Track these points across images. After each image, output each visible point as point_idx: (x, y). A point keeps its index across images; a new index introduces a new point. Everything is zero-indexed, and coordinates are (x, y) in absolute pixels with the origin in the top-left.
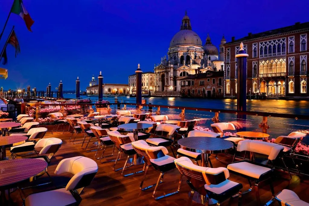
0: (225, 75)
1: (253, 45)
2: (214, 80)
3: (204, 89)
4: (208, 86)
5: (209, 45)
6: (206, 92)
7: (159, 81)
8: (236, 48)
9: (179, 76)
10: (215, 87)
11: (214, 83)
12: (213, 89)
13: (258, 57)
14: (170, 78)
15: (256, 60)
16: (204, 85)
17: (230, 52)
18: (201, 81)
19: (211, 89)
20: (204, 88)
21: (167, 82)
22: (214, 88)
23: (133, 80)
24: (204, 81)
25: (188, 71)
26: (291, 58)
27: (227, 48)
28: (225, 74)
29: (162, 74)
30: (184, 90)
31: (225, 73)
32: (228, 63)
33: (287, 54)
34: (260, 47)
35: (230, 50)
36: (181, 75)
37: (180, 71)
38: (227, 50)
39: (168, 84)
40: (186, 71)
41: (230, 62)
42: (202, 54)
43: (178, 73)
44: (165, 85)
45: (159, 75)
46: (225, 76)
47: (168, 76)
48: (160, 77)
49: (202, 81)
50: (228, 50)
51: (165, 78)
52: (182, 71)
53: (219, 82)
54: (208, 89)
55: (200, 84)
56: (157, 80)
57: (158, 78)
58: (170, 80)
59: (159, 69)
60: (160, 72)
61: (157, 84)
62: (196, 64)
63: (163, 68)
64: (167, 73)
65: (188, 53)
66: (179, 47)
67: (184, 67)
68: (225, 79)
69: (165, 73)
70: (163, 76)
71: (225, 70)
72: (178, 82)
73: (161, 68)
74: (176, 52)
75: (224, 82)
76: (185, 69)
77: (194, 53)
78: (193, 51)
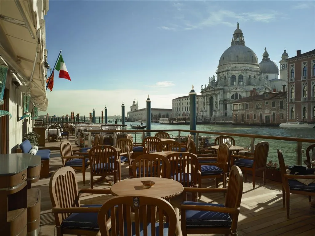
0: (289, 96)
2: (274, 103)
3: (261, 114)
4: (267, 110)
5: (266, 62)
6: (264, 118)
7: (207, 105)
8: (302, 64)
9: (230, 98)
11: (274, 106)
12: (272, 114)
14: (219, 101)
16: (261, 109)
17: (294, 69)
18: (257, 105)
19: (270, 113)
20: (262, 112)
21: (216, 106)
22: (274, 113)
23: (177, 104)
24: (261, 104)
25: (240, 93)
27: (290, 65)
28: (287, 95)
29: (210, 96)
30: (236, 115)
31: (289, 94)
32: (292, 83)
35: (294, 66)
36: (232, 97)
37: (231, 93)
38: (290, 67)
39: (217, 108)
40: (239, 93)
41: (294, 81)
42: (258, 73)
43: (229, 96)
44: (214, 109)
45: (207, 98)
46: (287, 97)
47: (217, 99)
48: (208, 101)
49: (259, 105)
50: (292, 66)
51: (214, 101)
52: (232, 93)
53: (280, 105)
54: (266, 114)
55: (256, 108)
56: (205, 104)
57: (206, 102)
58: (220, 104)
59: (206, 91)
60: (208, 95)
61: (205, 108)
62: (251, 84)
63: (211, 90)
64: (216, 95)
65: (241, 73)
66: (230, 65)
67: (236, 89)
68: (288, 101)
69: (214, 96)
70: (211, 99)
71: (289, 91)
72: (229, 106)
73: (208, 90)
74: (226, 71)
75: (287, 105)
76: (237, 90)
77: (248, 71)
78: (247, 70)
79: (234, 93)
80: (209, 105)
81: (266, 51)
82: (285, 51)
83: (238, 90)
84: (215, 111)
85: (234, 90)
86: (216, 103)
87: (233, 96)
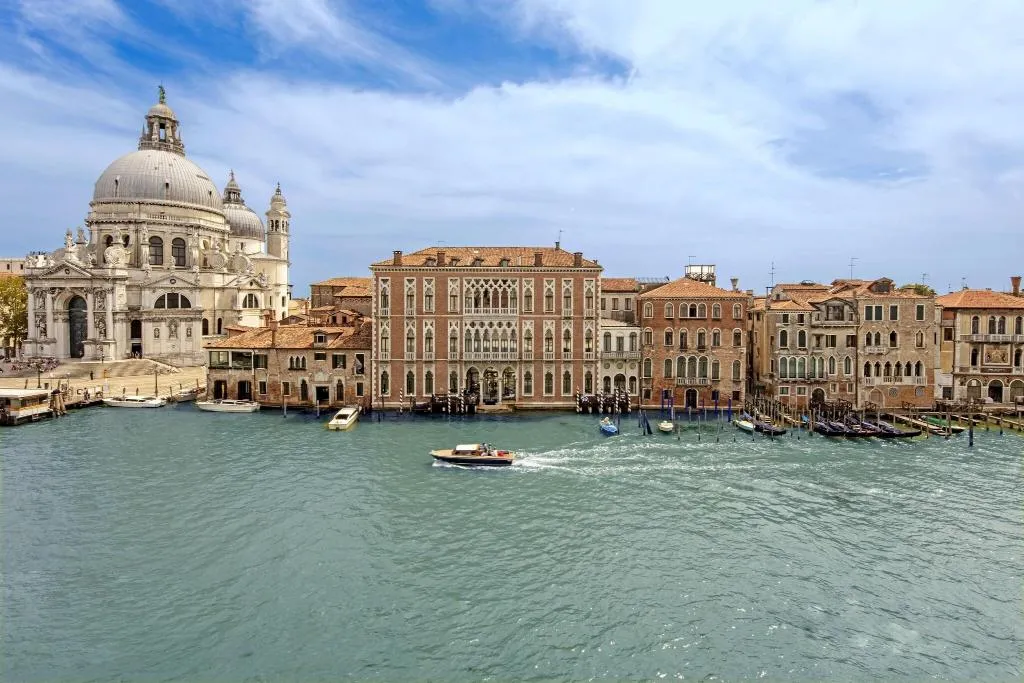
0: (377, 346)
1: (450, 283)
2: (338, 358)
3: (304, 382)
4: (321, 374)
6: (312, 392)
7: (55, 320)
8: (406, 283)
9: (153, 306)
10: (343, 379)
12: (336, 382)
13: (461, 310)
14: (114, 314)
15: (457, 318)
16: (304, 369)
18: (292, 359)
19: (330, 382)
20: (307, 379)
21: (97, 326)
22: (339, 381)
24: (304, 359)
25: (186, 293)
26: (528, 322)
27: (380, 278)
28: (374, 344)
29: (68, 295)
31: (377, 341)
32: (385, 318)
33: (521, 313)
34: (465, 290)
35: (389, 283)
36: (160, 303)
37: (154, 292)
38: (381, 282)
39: (104, 333)
40: (181, 293)
41: (388, 316)
42: (226, 237)
43: (149, 300)
44: (90, 337)
45: (53, 299)
46: (374, 349)
47: (102, 307)
48: (60, 306)
49: (298, 359)
50: (385, 281)
51: (90, 311)
52: (160, 293)
54: (320, 382)
55: (289, 367)
56: (44, 316)
57: (49, 311)
58: (114, 321)
59: (52, 276)
60: (61, 288)
61: (44, 331)
62: (211, 268)
63: (73, 274)
64: (101, 295)
65: (180, 232)
66: (142, 206)
67: (173, 280)
68: (377, 357)
69: (90, 296)
70: (75, 303)
71: (377, 335)
72: (147, 329)
73: (62, 273)
74: (130, 222)
75: (374, 365)
76: (175, 286)
77: (201, 232)
78: (199, 227)
79: (165, 292)
80: (65, 320)
81: (233, 180)
82: (278, 190)
83: (179, 284)
84: (94, 342)
85: (167, 283)
86: (101, 320)
87: (162, 299)
